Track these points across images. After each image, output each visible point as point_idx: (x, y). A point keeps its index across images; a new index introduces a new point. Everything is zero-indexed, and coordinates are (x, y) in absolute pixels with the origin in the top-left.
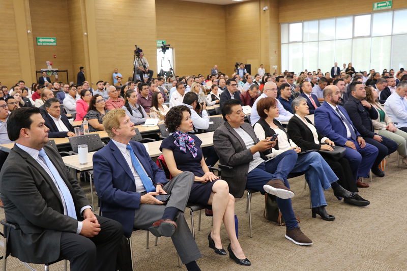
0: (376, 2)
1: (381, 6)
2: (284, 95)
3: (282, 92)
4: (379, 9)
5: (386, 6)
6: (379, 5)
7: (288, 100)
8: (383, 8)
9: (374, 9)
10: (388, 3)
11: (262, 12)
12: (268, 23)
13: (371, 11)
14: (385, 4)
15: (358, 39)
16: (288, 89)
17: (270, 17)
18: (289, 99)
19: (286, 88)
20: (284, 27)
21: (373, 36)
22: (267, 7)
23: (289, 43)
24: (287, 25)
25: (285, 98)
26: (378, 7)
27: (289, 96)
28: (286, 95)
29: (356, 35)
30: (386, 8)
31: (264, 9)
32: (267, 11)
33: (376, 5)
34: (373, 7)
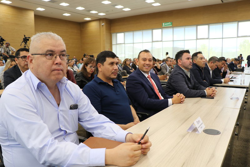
0: (164, 22)
1: (166, 25)
2: (104, 75)
3: (100, 69)
4: (165, 26)
5: (169, 25)
6: (166, 24)
7: (111, 84)
8: (167, 26)
9: (163, 26)
10: (170, 23)
11: (101, 26)
12: (105, 33)
13: (161, 28)
14: (168, 24)
15: (155, 43)
16: (112, 64)
17: (106, 29)
18: (113, 82)
19: (109, 60)
20: (114, 35)
21: (163, 41)
22: (104, 24)
23: (117, 44)
24: (115, 34)
25: (104, 80)
26: (165, 25)
27: (113, 76)
28: (108, 74)
29: (154, 40)
30: (169, 26)
31: (102, 24)
32: (104, 26)
33: (164, 24)
34: (162, 25)
